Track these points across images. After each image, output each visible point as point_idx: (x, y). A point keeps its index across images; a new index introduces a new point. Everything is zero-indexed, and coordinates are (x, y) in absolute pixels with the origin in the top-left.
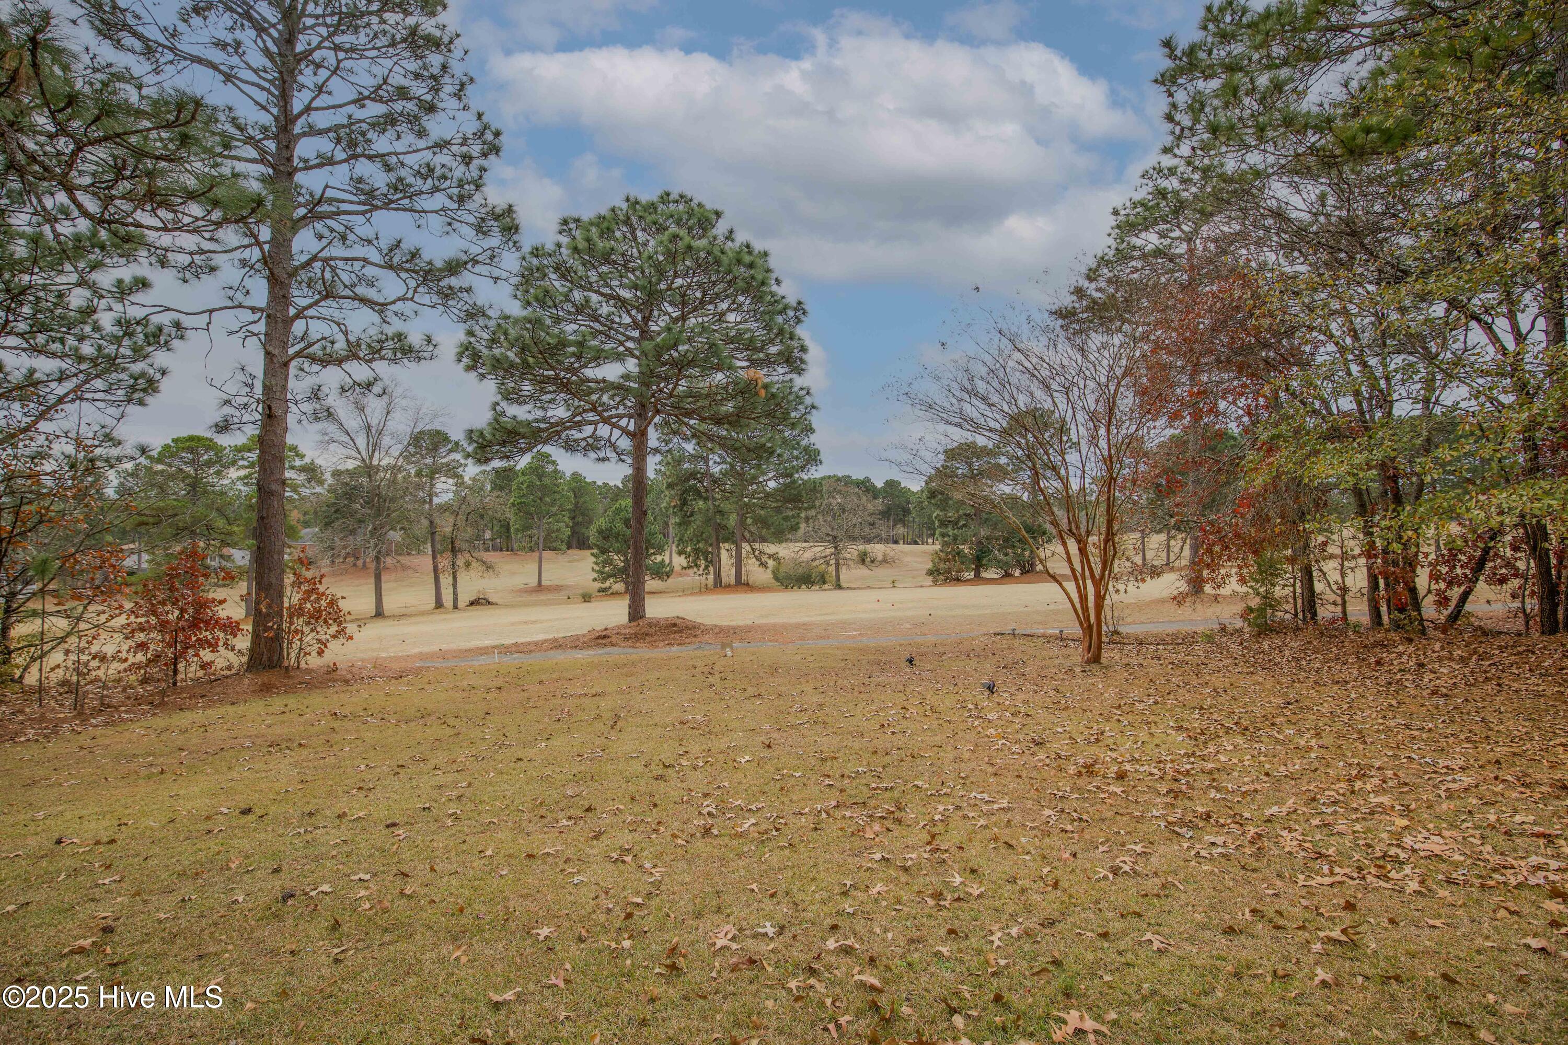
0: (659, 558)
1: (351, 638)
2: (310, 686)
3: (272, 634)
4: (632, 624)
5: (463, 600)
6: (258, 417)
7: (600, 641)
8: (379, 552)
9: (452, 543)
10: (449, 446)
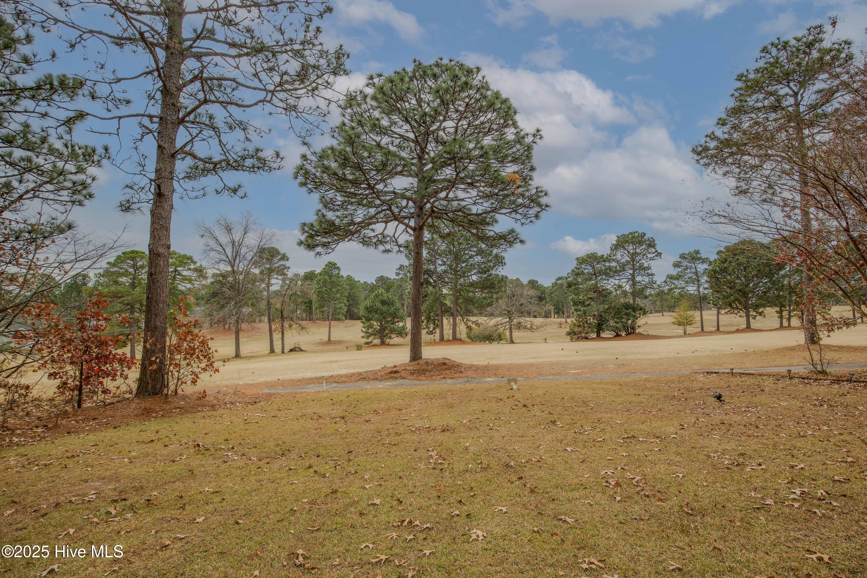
0: (401, 324)
1: (217, 370)
2: (184, 411)
3: (155, 367)
4: (414, 363)
5: (287, 349)
6: (152, 197)
7: (393, 375)
8: (238, 318)
9: (282, 312)
10: (280, 257)
